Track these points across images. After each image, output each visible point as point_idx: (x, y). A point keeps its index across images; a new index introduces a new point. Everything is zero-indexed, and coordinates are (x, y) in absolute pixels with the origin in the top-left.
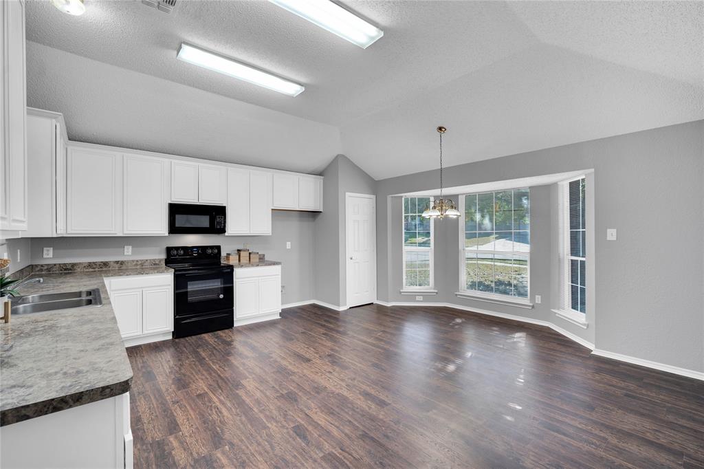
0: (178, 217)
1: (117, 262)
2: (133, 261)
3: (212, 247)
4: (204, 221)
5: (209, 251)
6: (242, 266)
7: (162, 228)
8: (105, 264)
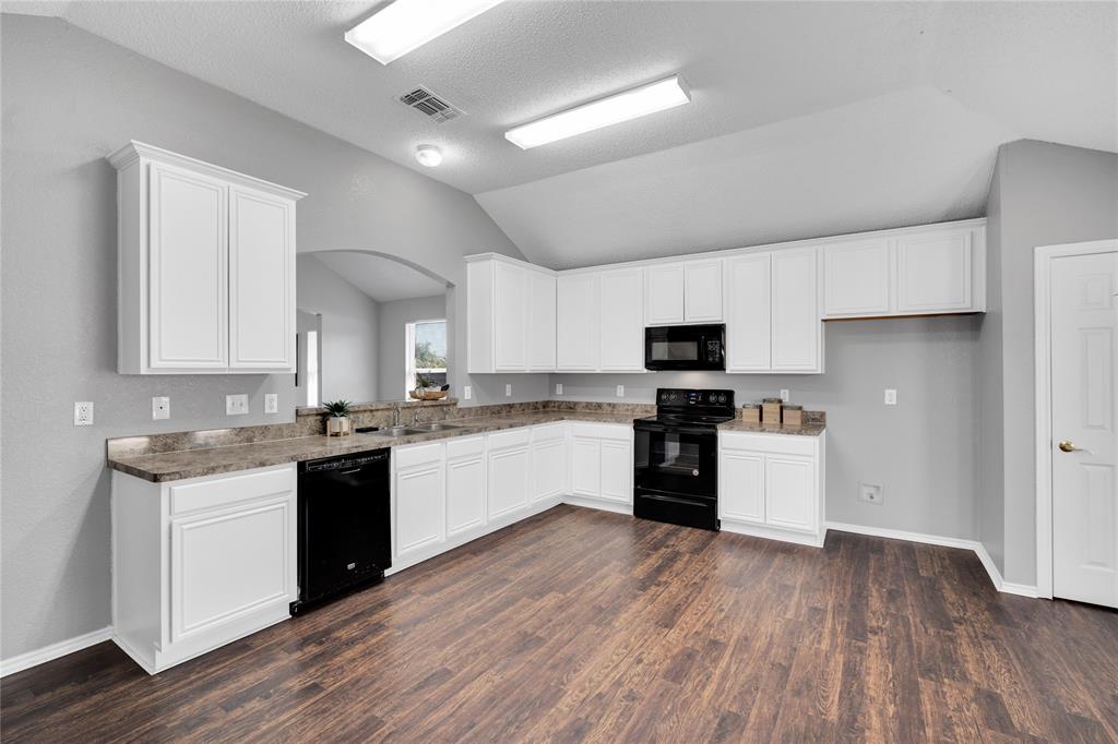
0: (656, 346)
1: (610, 404)
2: (624, 405)
3: (718, 393)
4: (690, 350)
5: (712, 399)
6: (763, 431)
7: (635, 362)
8: (599, 406)
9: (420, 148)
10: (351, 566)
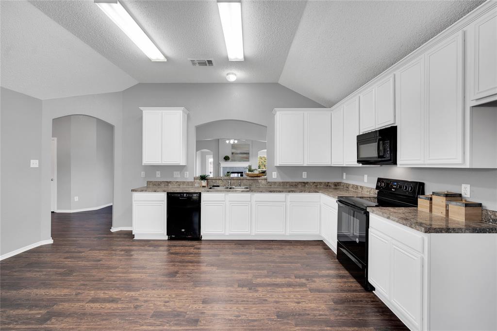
9: (227, 75)
10: (183, 230)
